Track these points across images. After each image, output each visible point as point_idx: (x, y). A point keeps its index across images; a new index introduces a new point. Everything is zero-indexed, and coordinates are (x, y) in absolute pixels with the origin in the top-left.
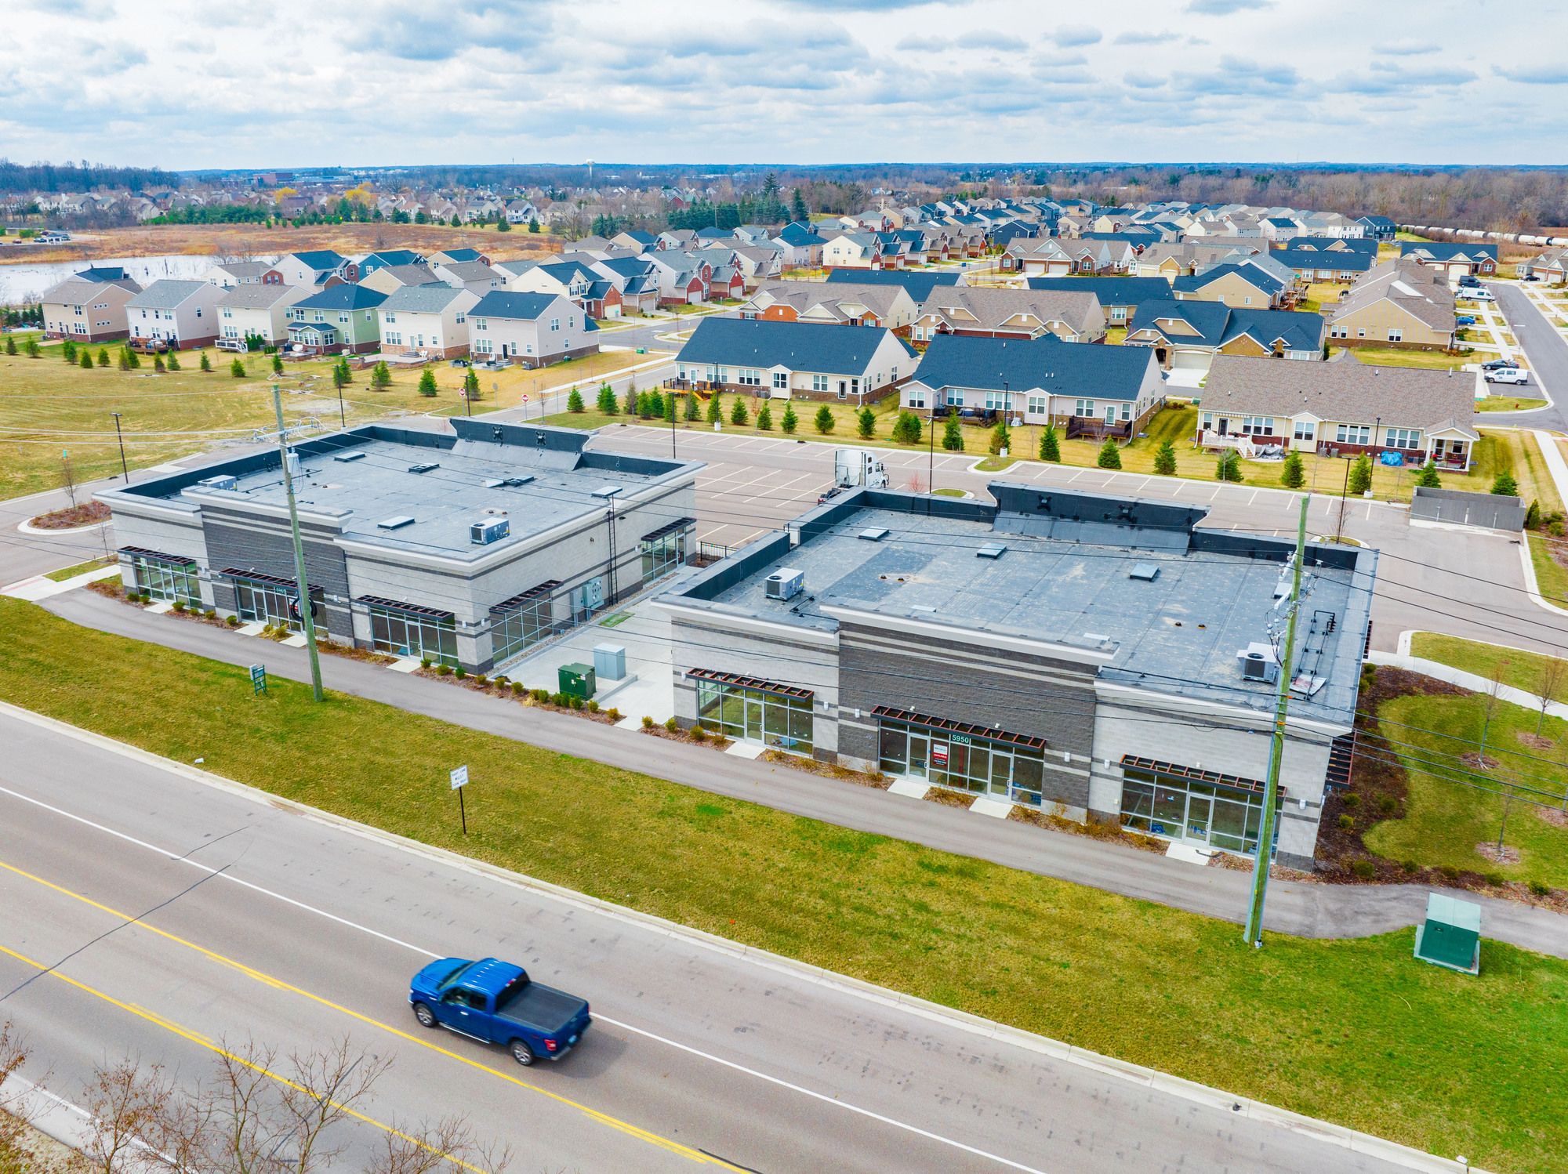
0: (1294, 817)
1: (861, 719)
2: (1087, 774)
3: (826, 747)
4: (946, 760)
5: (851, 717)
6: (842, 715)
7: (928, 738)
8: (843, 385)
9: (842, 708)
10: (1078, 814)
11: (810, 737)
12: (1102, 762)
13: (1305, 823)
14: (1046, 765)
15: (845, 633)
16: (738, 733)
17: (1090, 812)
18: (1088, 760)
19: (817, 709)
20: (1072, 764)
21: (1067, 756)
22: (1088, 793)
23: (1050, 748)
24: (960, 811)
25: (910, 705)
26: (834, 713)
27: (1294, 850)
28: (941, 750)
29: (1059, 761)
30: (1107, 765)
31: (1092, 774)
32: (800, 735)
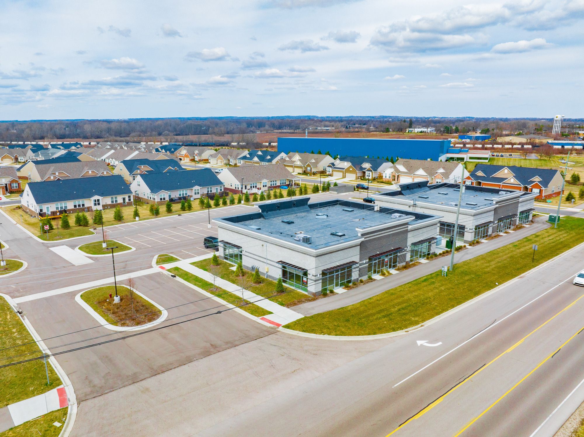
8: (124, 199)
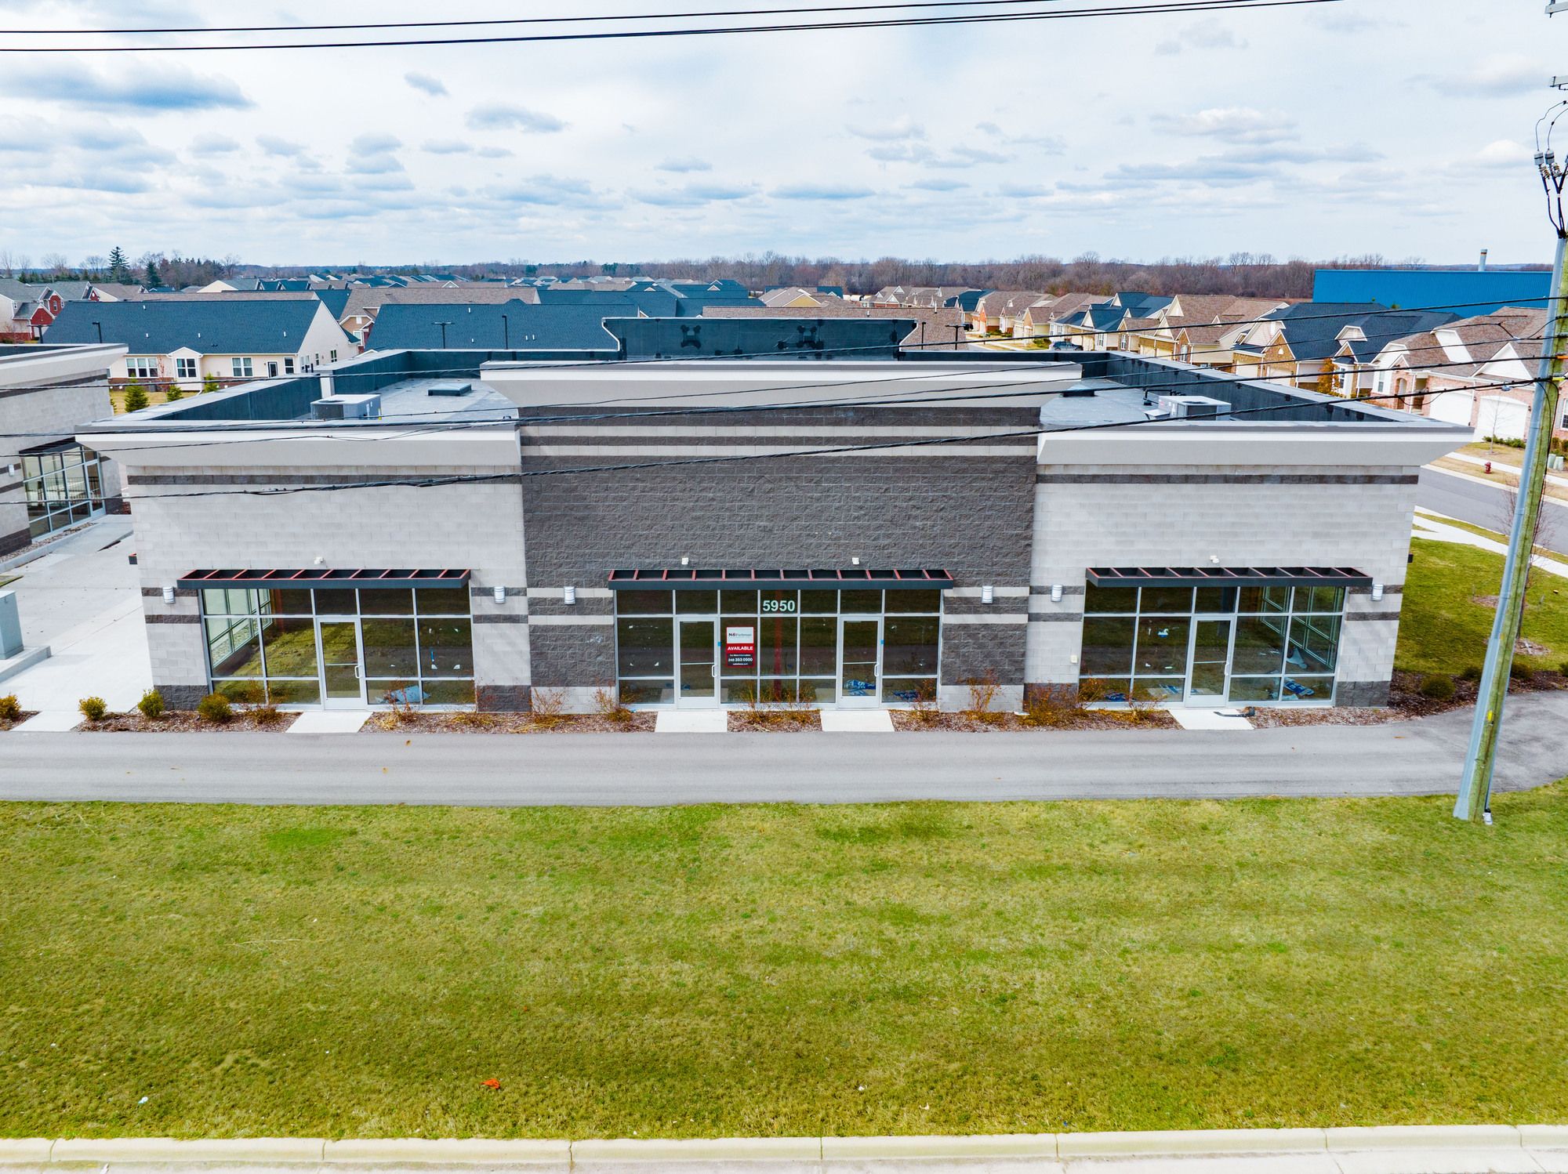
0: (1363, 617)
1: (579, 606)
2: (1022, 619)
3: (505, 681)
4: (753, 654)
5: (555, 606)
6: (536, 607)
7: (715, 618)
9: (534, 593)
10: (1009, 698)
11: (468, 669)
12: (1047, 591)
13: (1379, 625)
14: (946, 619)
15: (532, 431)
16: (310, 694)
17: (1028, 688)
18: (1022, 592)
19: (478, 605)
20: (996, 606)
21: (986, 594)
22: (1024, 655)
23: (951, 585)
24: (806, 735)
25: (678, 556)
26: (519, 606)
27: (1363, 676)
28: (742, 636)
29: (973, 606)
30: (1056, 594)
31: (1033, 618)
32: (446, 669)
